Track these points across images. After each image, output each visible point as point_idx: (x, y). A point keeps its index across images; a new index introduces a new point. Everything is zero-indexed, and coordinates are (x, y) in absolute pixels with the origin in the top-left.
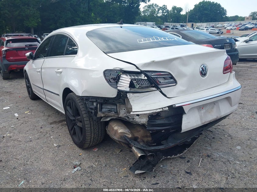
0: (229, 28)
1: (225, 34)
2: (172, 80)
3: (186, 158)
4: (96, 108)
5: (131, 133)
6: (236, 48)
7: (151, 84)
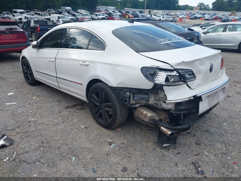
0: (181, 16)
1: (178, 21)
2: (193, 76)
3: (191, 133)
4: (130, 97)
5: (158, 116)
6: (201, 40)
7: (181, 78)
